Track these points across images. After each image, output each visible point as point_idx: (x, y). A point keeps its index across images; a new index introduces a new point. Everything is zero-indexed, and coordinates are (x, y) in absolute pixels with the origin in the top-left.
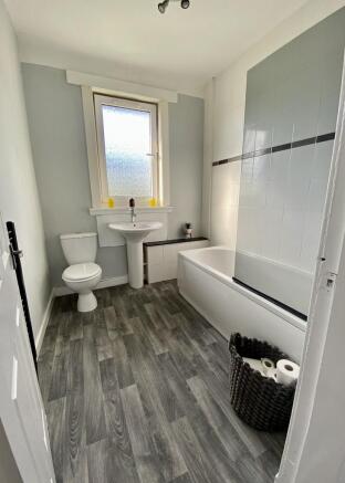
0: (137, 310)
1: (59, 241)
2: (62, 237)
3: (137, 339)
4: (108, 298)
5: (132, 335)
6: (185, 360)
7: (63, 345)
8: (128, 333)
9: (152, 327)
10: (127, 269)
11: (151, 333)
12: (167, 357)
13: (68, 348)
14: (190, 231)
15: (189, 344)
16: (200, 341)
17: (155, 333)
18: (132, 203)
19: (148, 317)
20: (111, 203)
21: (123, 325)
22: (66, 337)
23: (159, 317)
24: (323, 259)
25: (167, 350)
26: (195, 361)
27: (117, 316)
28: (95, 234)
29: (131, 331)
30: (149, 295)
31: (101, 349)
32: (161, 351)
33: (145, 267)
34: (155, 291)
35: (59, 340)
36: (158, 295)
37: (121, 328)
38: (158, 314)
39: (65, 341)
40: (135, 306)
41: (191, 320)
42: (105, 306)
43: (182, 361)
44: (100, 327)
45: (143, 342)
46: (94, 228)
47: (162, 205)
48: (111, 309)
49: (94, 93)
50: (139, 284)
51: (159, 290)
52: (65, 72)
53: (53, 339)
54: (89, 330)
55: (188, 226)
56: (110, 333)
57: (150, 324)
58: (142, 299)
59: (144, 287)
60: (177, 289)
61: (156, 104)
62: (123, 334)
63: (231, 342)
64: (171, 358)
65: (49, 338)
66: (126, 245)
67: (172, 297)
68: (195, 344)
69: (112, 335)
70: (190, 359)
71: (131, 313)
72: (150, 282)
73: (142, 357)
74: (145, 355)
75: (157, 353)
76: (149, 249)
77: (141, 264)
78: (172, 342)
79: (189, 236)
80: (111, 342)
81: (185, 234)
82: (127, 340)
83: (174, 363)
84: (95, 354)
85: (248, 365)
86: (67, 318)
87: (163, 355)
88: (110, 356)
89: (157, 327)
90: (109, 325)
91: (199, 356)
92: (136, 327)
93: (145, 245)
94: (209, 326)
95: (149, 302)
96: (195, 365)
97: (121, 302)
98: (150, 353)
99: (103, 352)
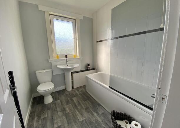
0: (70, 101)
1: (35, 74)
2: (36, 72)
3: (71, 114)
4: (57, 96)
5: (69, 113)
6: (92, 122)
7: (37, 122)
8: (67, 112)
9: (77, 108)
10: (65, 83)
11: (76, 110)
12: (84, 122)
13: (40, 123)
14: (89, 66)
15: (93, 114)
16: (97, 113)
17: (79, 111)
18: (66, 56)
19: (75, 103)
20: (58, 57)
21: (64, 109)
22: (39, 117)
23: (79, 103)
24: (160, 89)
25: (84, 119)
26: (96, 123)
27: (62, 104)
28: (51, 70)
29: (68, 111)
30: (74, 94)
31: (55, 121)
32: (82, 119)
33: (72, 82)
34: (77, 91)
35: (36, 119)
36: (78, 93)
37: (64, 110)
38: (79, 102)
39: (39, 119)
40: (69, 99)
41: (92, 103)
42: (56, 100)
43: (91, 123)
44: (54, 110)
45: (74, 116)
46: (51, 67)
47: (78, 57)
48: (59, 101)
49: (50, 14)
50: (70, 89)
51: (78, 91)
52: (38, 5)
53: (33, 119)
54: (50, 112)
55: (89, 65)
56: (59, 113)
57: (76, 107)
58: (72, 95)
59: (72, 90)
60: (86, 90)
61: (75, 19)
62: (64, 113)
63: (112, 115)
64: (86, 122)
65: (31, 119)
66: (64, 73)
67: (84, 93)
68: (95, 114)
69: (60, 114)
70: (94, 121)
71: (67, 102)
72: (74, 88)
73: (74, 123)
74: (75, 122)
75: (80, 121)
76: (74, 75)
77: (71, 80)
78: (86, 114)
79: (89, 68)
80: (59, 117)
81: (88, 67)
82: (67, 116)
83: (88, 125)
84: (53, 124)
85: (120, 125)
86: (39, 107)
87: (83, 121)
88: (60, 125)
89: (79, 108)
90: (58, 109)
91: (98, 120)
92: (70, 109)
93: (72, 73)
94: (100, 105)
95: (75, 97)
96: (96, 124)
97: (63, 98)
98: (77, 121)
99: (56, 123)
